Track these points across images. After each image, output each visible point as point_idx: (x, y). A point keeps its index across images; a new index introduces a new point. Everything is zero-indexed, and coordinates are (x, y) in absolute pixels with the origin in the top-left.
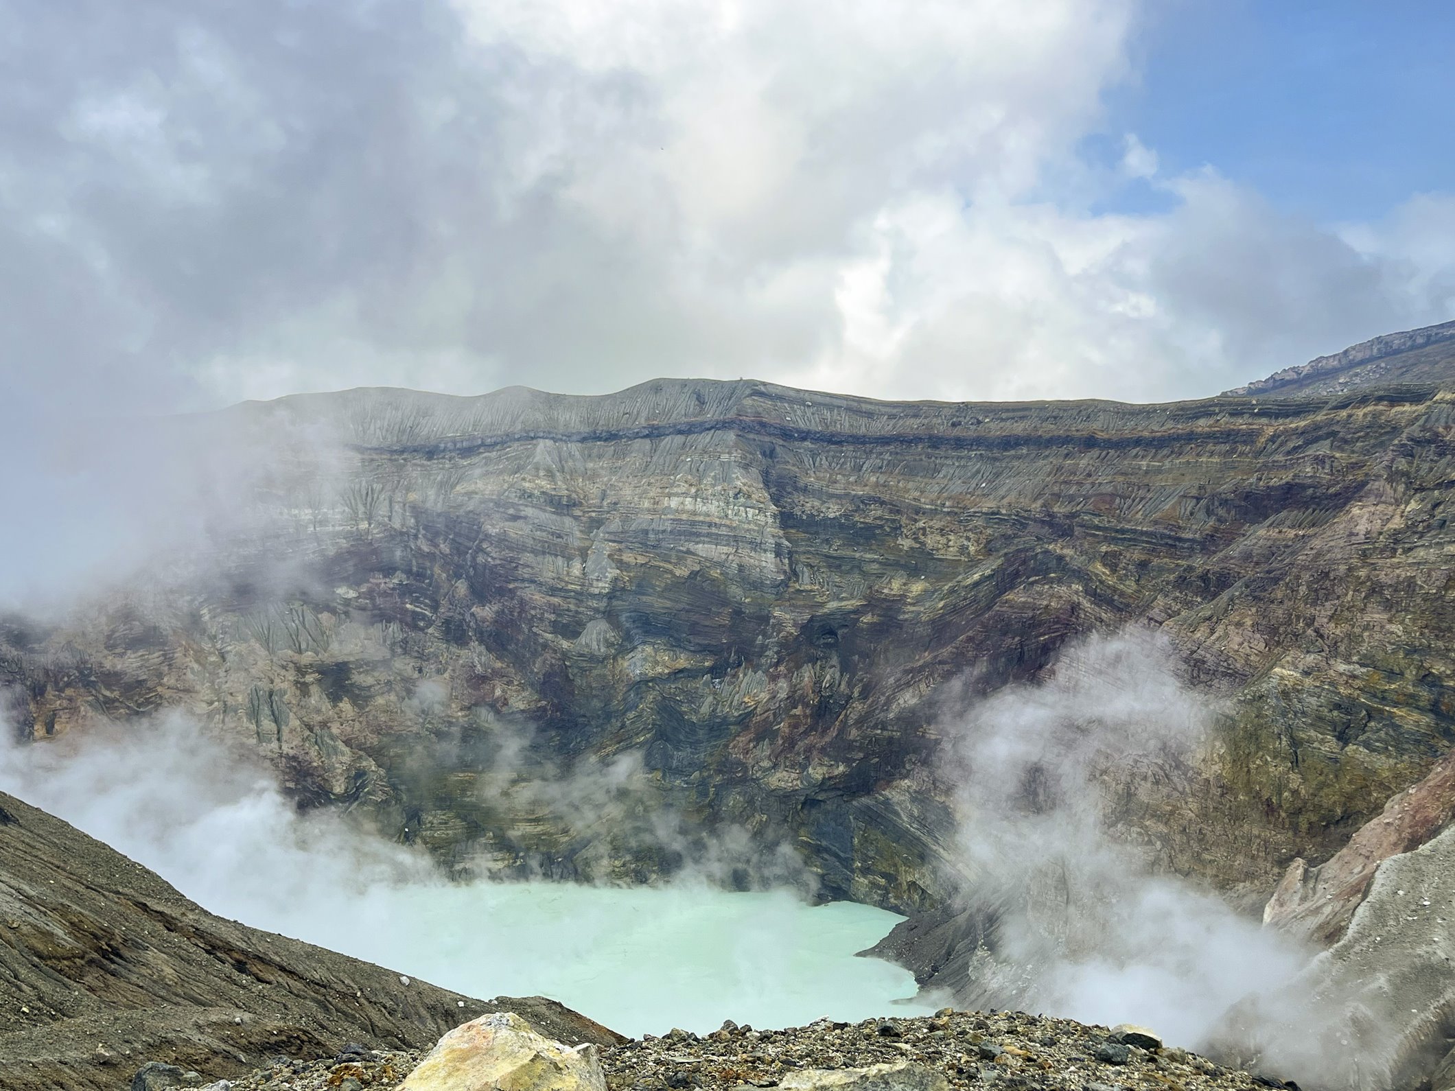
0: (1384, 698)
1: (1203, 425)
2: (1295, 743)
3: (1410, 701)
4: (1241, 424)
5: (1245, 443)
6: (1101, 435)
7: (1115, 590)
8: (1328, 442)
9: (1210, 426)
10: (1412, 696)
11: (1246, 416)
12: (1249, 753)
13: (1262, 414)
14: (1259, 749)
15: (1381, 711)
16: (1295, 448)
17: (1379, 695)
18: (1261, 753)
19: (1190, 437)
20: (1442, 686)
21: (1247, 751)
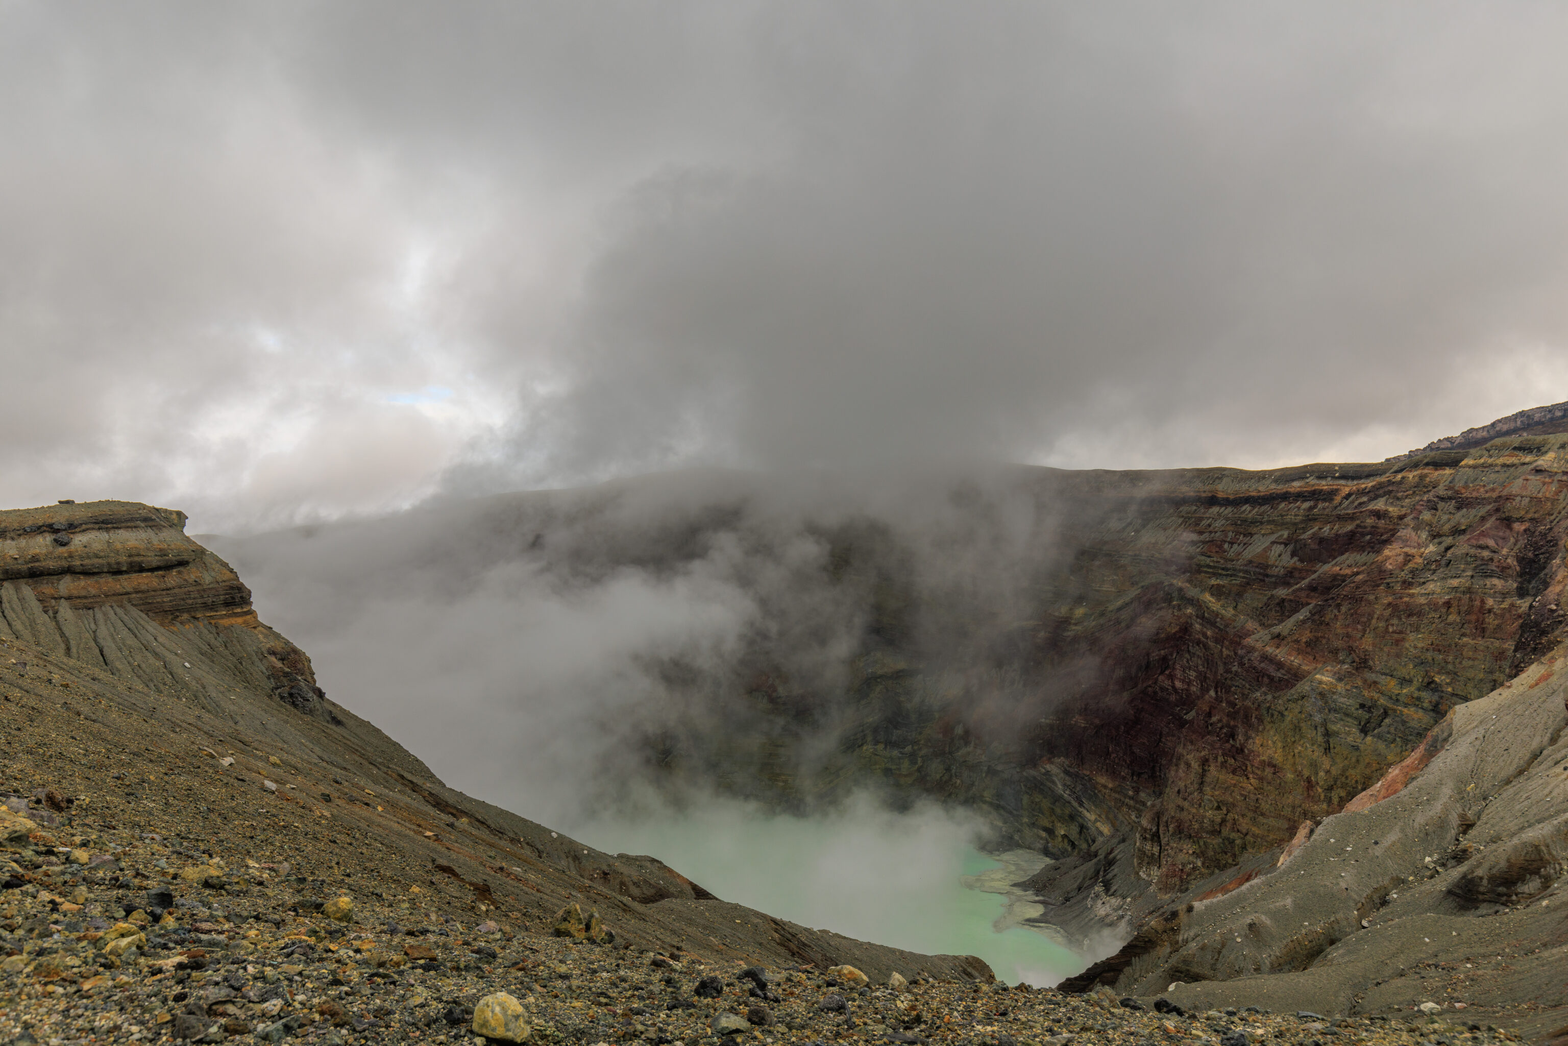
0: (1397, 700)
1: (1296, 486)
2: (1327, 734)
3: (1416, 702)
4: (1324, 485)
5: (1324, 500)
6: (1220, 495)
7: (1217, 615)
8: (1384, 499)
9: (1300, 487)
10: (1419, 699)
11: (1329, 479)
12: (1294, 742)
13: (1342, 477)
14: (1302, 737)
15: (1395, 711)
16: (1360, 504)
17: (1394, 698)
18: (1302, 742)
19: (1285, 497)
20: (1442, 692)
21: (1293, 739)
